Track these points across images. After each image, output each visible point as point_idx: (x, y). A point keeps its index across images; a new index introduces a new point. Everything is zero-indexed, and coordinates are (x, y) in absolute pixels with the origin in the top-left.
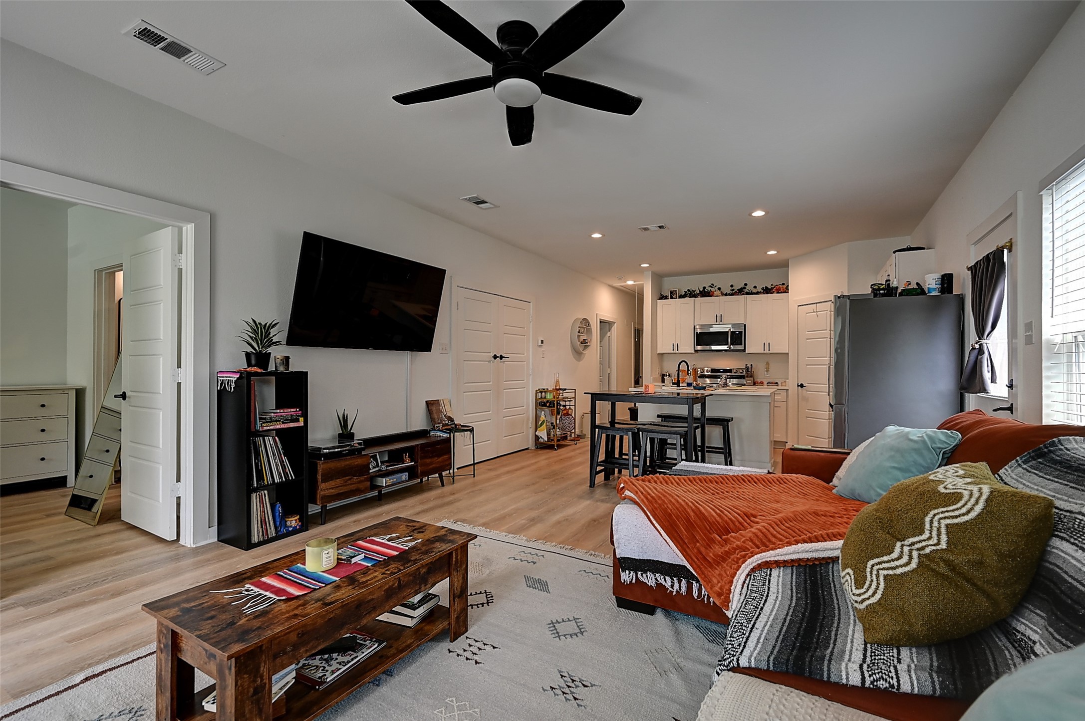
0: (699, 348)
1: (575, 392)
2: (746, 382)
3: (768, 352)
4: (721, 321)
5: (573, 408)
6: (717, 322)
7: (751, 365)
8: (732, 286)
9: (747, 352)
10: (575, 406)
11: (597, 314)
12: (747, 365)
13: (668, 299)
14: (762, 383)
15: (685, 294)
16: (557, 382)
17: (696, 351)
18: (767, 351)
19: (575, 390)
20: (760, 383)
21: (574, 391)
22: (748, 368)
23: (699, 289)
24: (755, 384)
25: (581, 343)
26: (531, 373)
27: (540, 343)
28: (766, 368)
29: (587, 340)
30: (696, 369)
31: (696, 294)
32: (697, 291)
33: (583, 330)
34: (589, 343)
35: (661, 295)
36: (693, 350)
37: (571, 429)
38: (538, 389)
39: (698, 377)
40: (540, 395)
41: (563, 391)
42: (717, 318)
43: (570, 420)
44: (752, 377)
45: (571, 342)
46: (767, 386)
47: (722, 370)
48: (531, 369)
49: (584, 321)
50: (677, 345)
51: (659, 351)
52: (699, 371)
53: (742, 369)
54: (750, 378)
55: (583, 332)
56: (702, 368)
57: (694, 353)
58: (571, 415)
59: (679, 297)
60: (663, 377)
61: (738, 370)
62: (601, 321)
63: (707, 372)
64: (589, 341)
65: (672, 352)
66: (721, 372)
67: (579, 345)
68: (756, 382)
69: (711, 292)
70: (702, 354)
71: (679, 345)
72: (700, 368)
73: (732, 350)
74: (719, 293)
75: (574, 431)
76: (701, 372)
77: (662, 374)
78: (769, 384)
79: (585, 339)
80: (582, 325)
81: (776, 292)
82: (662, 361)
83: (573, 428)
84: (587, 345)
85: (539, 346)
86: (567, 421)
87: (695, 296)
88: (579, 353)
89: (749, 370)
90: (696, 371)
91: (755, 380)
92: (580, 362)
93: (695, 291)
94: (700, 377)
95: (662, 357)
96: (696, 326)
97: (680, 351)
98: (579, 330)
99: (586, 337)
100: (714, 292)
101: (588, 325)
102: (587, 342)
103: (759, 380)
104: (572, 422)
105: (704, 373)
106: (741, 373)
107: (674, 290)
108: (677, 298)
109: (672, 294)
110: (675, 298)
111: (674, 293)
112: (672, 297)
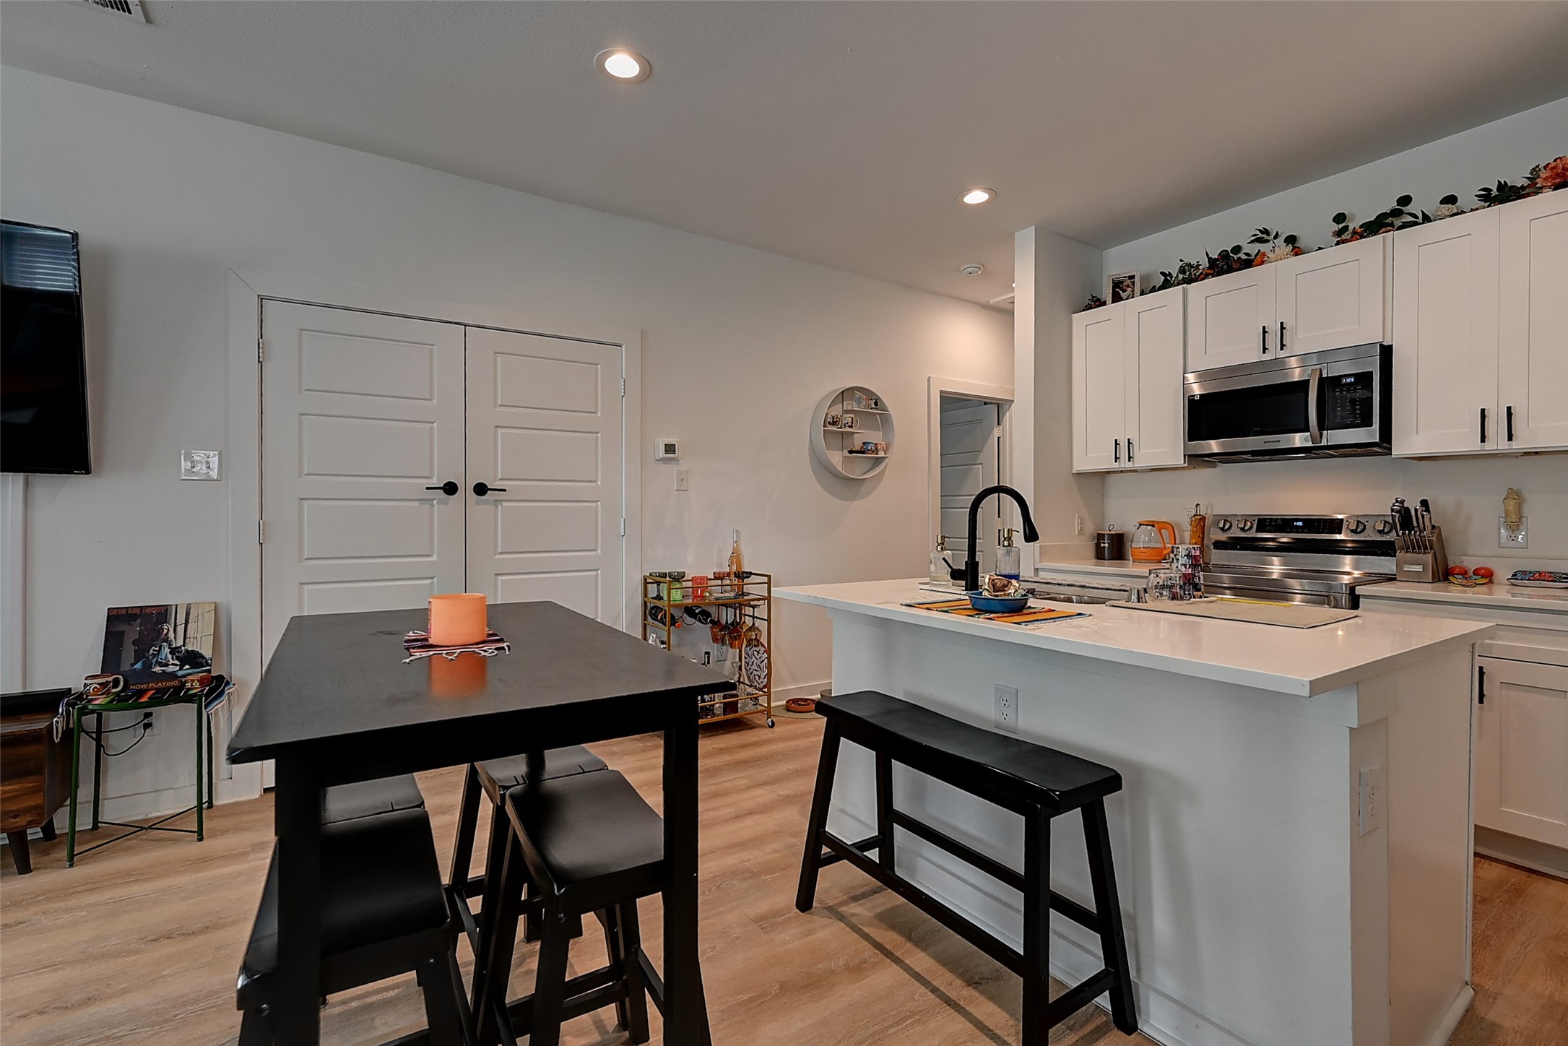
0: (1214, 446)
1: (769, 583)
2: (1399, 568)
3: (1504, 445)
4: (1282, 346)
5: (762, 625)
6: (1265, 350)
7: (1424, 503)
8: (1340, 218)
9: (1398, 450)
10: (769, 620)
11: (932, 380)
12: (1402, 502)
13: (1104, 304)
14: (1487, 576)
15: (1166, 280)
16: (736, 556)
17: (1195, 459)
18: (1498, 442)
19: (769, 577)
20: (1476, 572)
21: (766, 579)
22: (1404, 513)
23: (1207, 255)
24: (1444, 573)
25: (851, 452)
26: (623, 531)
27: (662, 453)
28: (1506, 513)
29: (876, 444)
30: (1203, 519)
31: (1202, 273)
32: (1205, 264)
33: (852, 419)
34: (881, 454)
35: (1093, 297)
36: (1185, 456)
37: (762, 682)
38: (648, 575)
39: (1213, 544)
40: (652, 591)
41: (741, 580)
42: (1268, 337)
43: (760, 657)
44: (1431, 549)
45: (813, 450)
46: (1511, 587)
47: (1300, 524)
48: (623, 520)
49: (855, 393)
50: (1129, 443)
51: (1079, 466)
52: (1214, 527)
53: (1385, 516)
54: (1419, 553)
55: (850, 424)
56: (1226, 516)
57: (1186, 465)
58: (763, 645)
59: (1142, 293)
60: (1098, 545)
61: (1367, 522)
62: (945, 397)
63: (1242, 529)
64: (883, 447)
65: (1116, 466)
66: (1298, 530)
67: (837, 458)
68: (1454, 568)
69: (1258, 256)
70: (1215, 467)
71: (1134, 443)
72: (1218, 517)
73: (1328, 445)
74: (1285, 253)
75: (769, 690)
76: (1221, 528)
77: (1098, 534)
78: (1522, 579)
79: (869, 443)
80: (848, 405)
81: (1552, 185)
82: (1104, 495)
83: (766, 679)
84: (877, 458)
85: (663, 459)
86: (756, 661)
87: (1196, 280)
88: (843, 478)
89: (1412, 522)
90: (1202, 524)
91: (1449, 562)
92: (855, 502)
93: (1201, 265)
94: (1219, 545)
95: (1103, 483)
96: (1191, 377)
97: (1139, 463)
98: (833, 418)
99: (874, 437)
100: (1269, 255)
101: (874, 406)
102: (877, 448)
103: (1471, 564)
104: (764, 662)
105: (1232, 531)
106: (1381, 532)
107: (1126, 277)
108: (1133, 297)
109: (1117, 290)
110: (1127, 299)
111: (1125, 284)
112: (1116, 298)
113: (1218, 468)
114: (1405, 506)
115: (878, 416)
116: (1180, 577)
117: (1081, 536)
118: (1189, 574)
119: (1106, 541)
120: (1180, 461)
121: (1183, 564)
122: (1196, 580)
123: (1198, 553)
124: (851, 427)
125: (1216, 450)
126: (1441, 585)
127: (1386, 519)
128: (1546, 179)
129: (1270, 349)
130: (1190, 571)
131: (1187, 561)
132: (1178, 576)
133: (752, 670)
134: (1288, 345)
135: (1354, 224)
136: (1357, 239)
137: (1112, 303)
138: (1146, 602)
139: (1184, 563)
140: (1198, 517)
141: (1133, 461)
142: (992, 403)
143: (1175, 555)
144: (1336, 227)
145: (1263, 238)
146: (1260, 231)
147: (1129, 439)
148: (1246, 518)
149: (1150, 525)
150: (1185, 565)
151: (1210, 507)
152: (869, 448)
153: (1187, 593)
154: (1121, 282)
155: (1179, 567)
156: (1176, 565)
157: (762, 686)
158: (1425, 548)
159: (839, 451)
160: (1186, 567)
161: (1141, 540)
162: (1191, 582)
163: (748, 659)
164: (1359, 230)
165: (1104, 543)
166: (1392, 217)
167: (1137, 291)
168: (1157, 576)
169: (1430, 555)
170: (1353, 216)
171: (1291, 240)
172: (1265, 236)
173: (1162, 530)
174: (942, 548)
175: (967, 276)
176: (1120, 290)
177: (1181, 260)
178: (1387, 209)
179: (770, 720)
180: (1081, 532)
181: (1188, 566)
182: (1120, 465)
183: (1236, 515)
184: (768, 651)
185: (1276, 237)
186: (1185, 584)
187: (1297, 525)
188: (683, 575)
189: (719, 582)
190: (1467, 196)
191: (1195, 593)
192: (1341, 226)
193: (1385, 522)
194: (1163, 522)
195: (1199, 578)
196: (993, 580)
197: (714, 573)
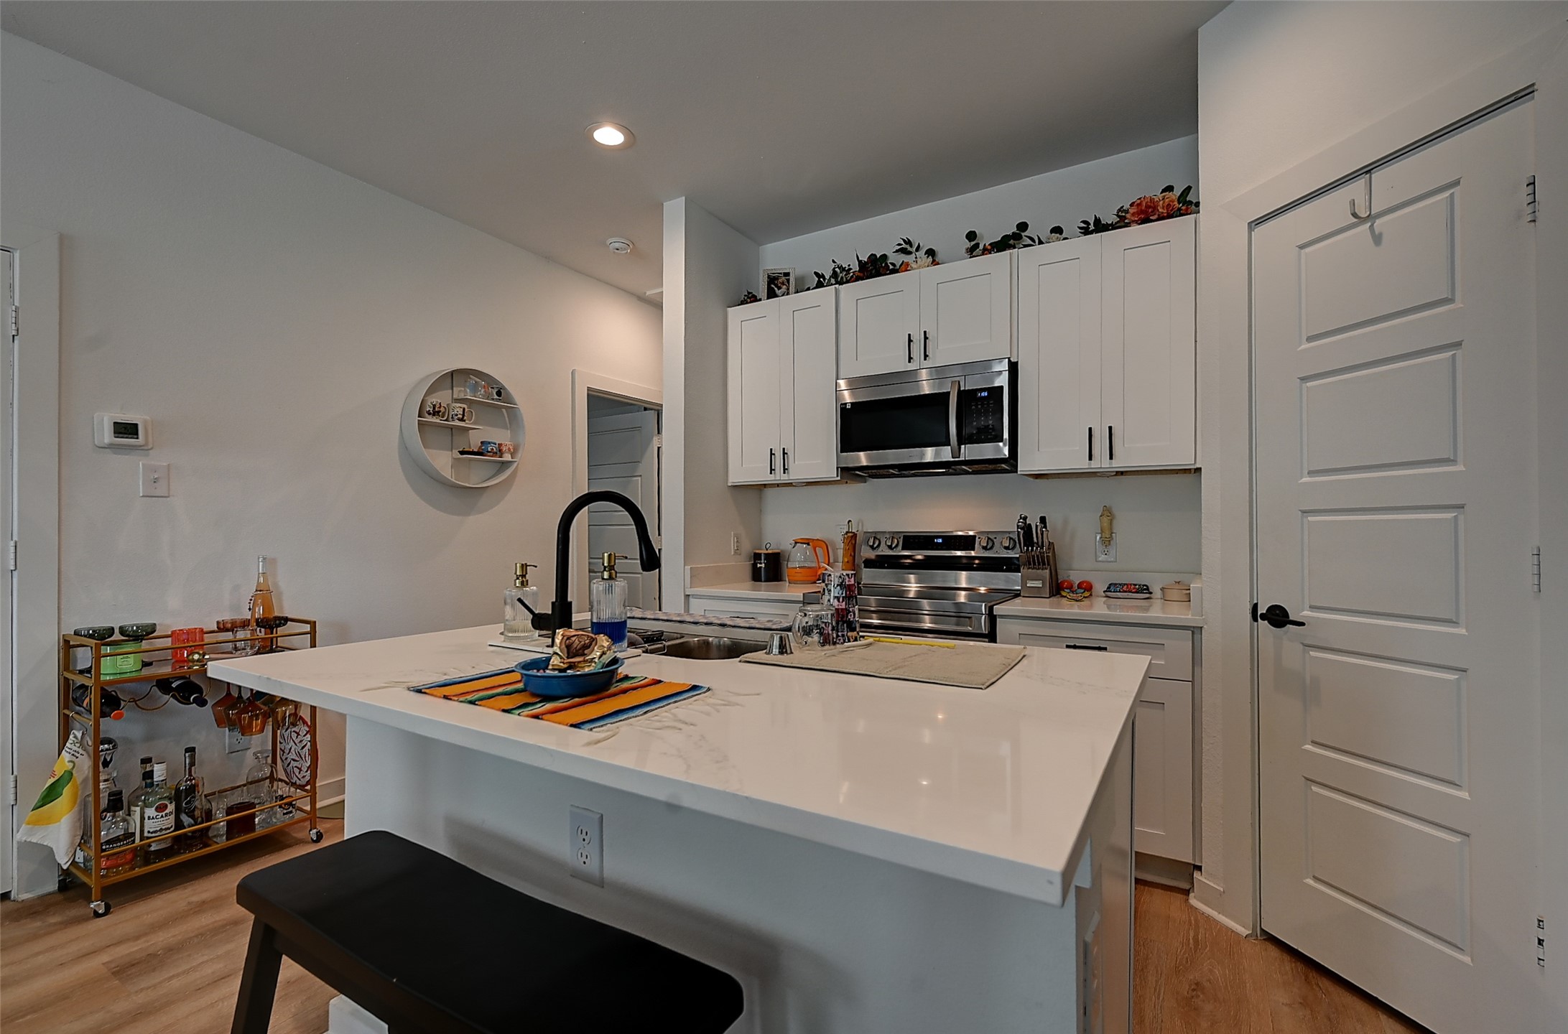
0: (863, 458)
2: (1024, 584)
3: (1107, 463)
4: (926, 356)
6: (910, 359)
7: (1043, 520)
8: (972, 237)
9: (1022, 467)
11: (573, 373)
12: (1025, 518)
13: (760, 300)
14: (1087, 587)
15: (819, 281)
16: (263, 594)
17: (849, 473)
18: (1101, 462)
20: (1080, 586)
21: (307, 628)
22: (1027, 529)
23: (858, 257)
24: (1057, 588)
25: (462, 453)
26: (12, 562)
27: (108, 436)
28: (1101, 530)
29: (500, 445)
30: (855, 535)
31: (852, 277)
32: (855, 267)
33: (464, 409)
34: (507, 457)
35: (749, 293)
36: (837, 468)
37: (304, 777)
38: (73, 633)
39: (864, 562)
40: (84, 658)
41: (268, 631)
42: (914, 346)
43: (301, 741)
44: (1048, 565)
45: (404, 447)
46: (1105, 599)
47: (940, 541)
48: (12, 543)
49: (470, 378)
50: (784, 453)
51: (736, 477)
52: (865, 545)
53: (1009, 532)
54: (1039, 569)
55: (461, 416)
56: (876, 533)
57: (839, 478)
58: (305, 722)
59: (797, 292)
60: (754, 565)
61: (995, 538)
62: (594, 396)
63: (890, 547)
64: (509, 449)
65: (769, 478)
66: (938, 547)
67: (443, 461)
68: (1063, 582)
69: (903, 266)
70: (865, 482)
71: (789, 454)
72: (869, 535)
73: (965, 460)
74: (926, 265)
75: (314, 787)
76: (870, 546)
77: (755, 554)
78: (1114, 592)
79: (489, 443)
80: (459, 392)
81: (1138, 220)
82: (761, 511)
83: (309, 772)
84: (503, 463)
85: (111, 447)
86: (294, 746)
87: (848, 282)
88: (452, 486)
89: (1033, 538)
90: (853, 542)
91: (1059, 577)
92: (471, 517)
93: (851, 269)
94: (869, 563)
95: (761, 498)
96: (842, 384)
97: (796, 474)
98: (434, 406)
99: (498, 436)
100: (912, 265)
101: (496, 397)
102: (500, 451)
103: (1076, 578)
104: (306, 748)
105: (880, 549)
106: (1007, 548)
107: (781, 273)
108: (787, 295)
109: (773, 286)
110: (783, 295)
111: (780, 280)
112: (771, 294)
113: (867, 483)
114: (1028, 522)
115: (504, 410)
116: (832, 615)
117: (738, 556)
118: (842, 609)
119: (762, 561)
120: (832, 474)
121: (835, 597)
122: (851, 617)
123: (852, 582)
124: (462, 420)
125: (864, 463)
126: (1053, 599)
127: (1011, 536)
128: (1133, 214)
129: (915, 358)
130: (843, 606)
131: (841, 592)
132: (830, 612)
133: (289, 760)
134: (930, 355)
135: (985, 241)
136: (986, 254)
137: (768, 298)
138: (792, 653)
139: (836, 595)
140: (851, 534)
141: (788, 473)
142: (652, 409)
143: (827, 585)
144: (969, 244)
145: (907, 249)
146: (904, 240)
147: (784, 449)
148: (893, 535)
149: (805, 543)
150: (838, 598)
151: (860, 524)
152: (489, 450)
153: (840, 634)
154: (777, 278)
155: (832, 601)
156: (828, 597)
157: (303, 782)
158: (1044, 564)
159: (447, 450)
160: (839, 601)
161: (798, 558)
162: (845, 619)
163: (284, 744)
164: (989, 247)
165: (761, 563)
166: (1014, 240)
167: (792, 288)
168: (805, 615)
169: (1048, 571)
170: (982, 237)
171: (930, 252)
172: (908, 247)
173: (817, 548)
174: (522, 583)
175: (614, 252)
176: (776, 285)
177: (834, 261)
178: (1009, 233)
179: (315, 831)
180: (737, 551)
181: (841, 600)
182: (775, 477)
183: (885, 532)
184: (312, 730)
185: (918, 249)
186: (837, 623)
187: (937, 543)
188: (152, 628)
189: (229, 636)
190: (1072, 226)
191: (849, 634)
192: (973, 243)
193: (1011, 538)
194: (818, 540)
195: (854, 614)
196: (569, 638)
197: (218, 623)
